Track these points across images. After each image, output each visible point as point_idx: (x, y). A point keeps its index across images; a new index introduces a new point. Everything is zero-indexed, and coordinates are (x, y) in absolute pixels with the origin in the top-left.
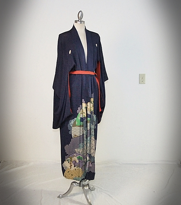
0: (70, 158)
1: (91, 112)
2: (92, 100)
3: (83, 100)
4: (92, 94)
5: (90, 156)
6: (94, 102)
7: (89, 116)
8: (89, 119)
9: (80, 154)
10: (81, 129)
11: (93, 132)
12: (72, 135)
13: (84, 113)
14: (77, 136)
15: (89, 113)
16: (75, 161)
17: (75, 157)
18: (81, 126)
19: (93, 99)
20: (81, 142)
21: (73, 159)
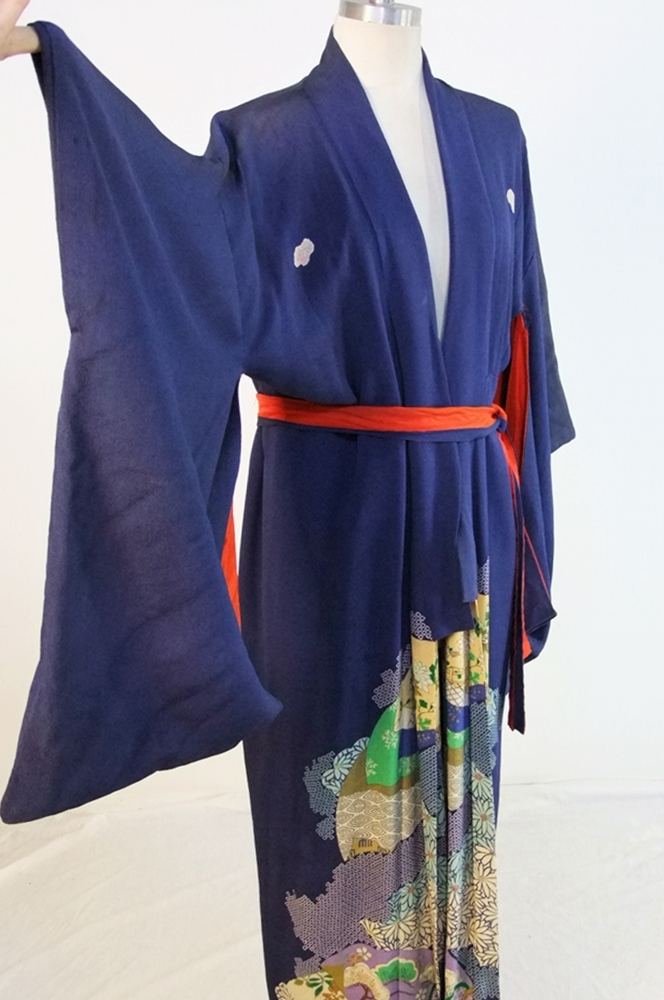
0: (326, 974)
1: (475, 694)
2: (483, 606)
3: (418, 619)
4: (480, 563)
5: (466, 959)
6: (492, 616)
7: (459, 721)
8: (457, 739)
9: (397, 953)
10: (405, 801)
11: (484, 818)
12: (342, 842)
13: (424, 704)
14: (374, 849)
15: (458, 698)
16: (367, 989)
17: (362, 967)
18: (405, 783)
19: (487, 598)
20: (406, 877)
21: (347, 975)
